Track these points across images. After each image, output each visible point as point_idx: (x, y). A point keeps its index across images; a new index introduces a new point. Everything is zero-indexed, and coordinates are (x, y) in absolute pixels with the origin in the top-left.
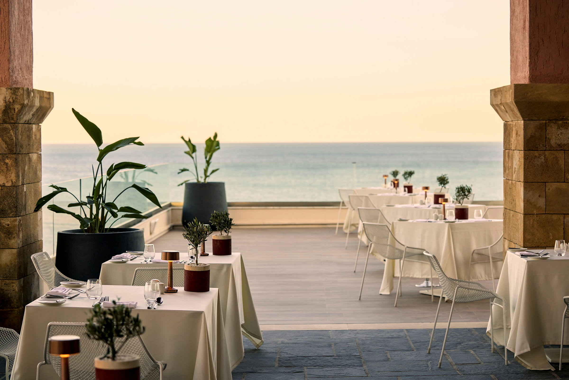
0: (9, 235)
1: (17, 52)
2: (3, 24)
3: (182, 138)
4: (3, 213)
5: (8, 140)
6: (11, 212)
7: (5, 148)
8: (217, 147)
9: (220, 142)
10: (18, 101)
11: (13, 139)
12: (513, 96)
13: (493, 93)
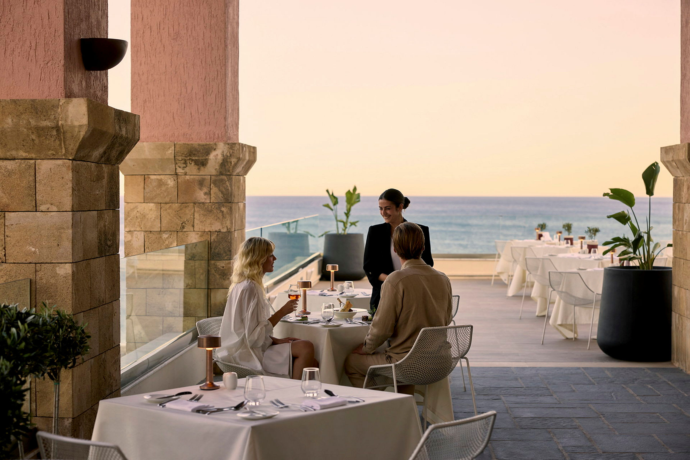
0: (223, 276)
1: (230, 111)
2: (220, 85)
3: (327, 191)
4: (218, 257)
5: (224, 190)
6: (226, 256)
7: (221, 198)
8: (358, 200)
9: (361, 195)
10: (235, 155)
11: (228, 190)
12: (687, 154)
13: (663, 150)
